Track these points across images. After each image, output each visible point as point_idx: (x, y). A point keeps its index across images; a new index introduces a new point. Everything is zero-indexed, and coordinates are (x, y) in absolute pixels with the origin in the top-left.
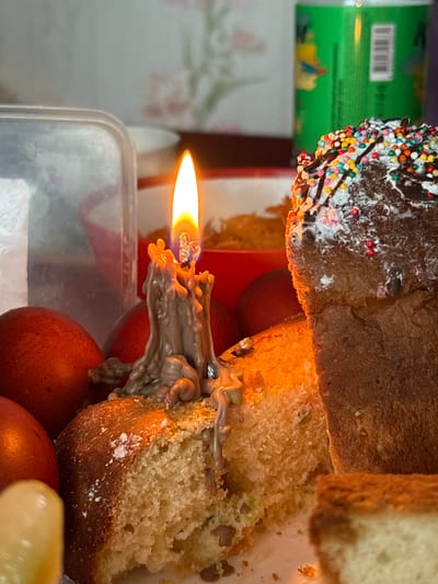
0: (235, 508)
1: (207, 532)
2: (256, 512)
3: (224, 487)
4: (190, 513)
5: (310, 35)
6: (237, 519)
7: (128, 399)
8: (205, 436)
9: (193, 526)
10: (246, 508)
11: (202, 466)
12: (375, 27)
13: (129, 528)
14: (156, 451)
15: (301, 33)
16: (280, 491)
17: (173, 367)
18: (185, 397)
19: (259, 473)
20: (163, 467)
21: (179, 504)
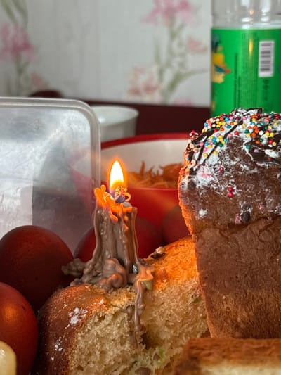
0: (151, 356)
1: (133, 371)
2: (164, 359)
3: (143, 343)
4: (120, 360)
5: (220, 48)
6: (152, 364)
7: (82, 286)
8: (129, 310)
9: (123, 367)
10: (157, 357)
11: (127, 329)
12: (261, 42)
13: (80, 368)
14: (97, 320)
15: (215, 46)
16: (182, 346)
17: (110, 266)
18: (116, 285)
19: (166, 334)
20: (101, 330)
21: (112, 353)
